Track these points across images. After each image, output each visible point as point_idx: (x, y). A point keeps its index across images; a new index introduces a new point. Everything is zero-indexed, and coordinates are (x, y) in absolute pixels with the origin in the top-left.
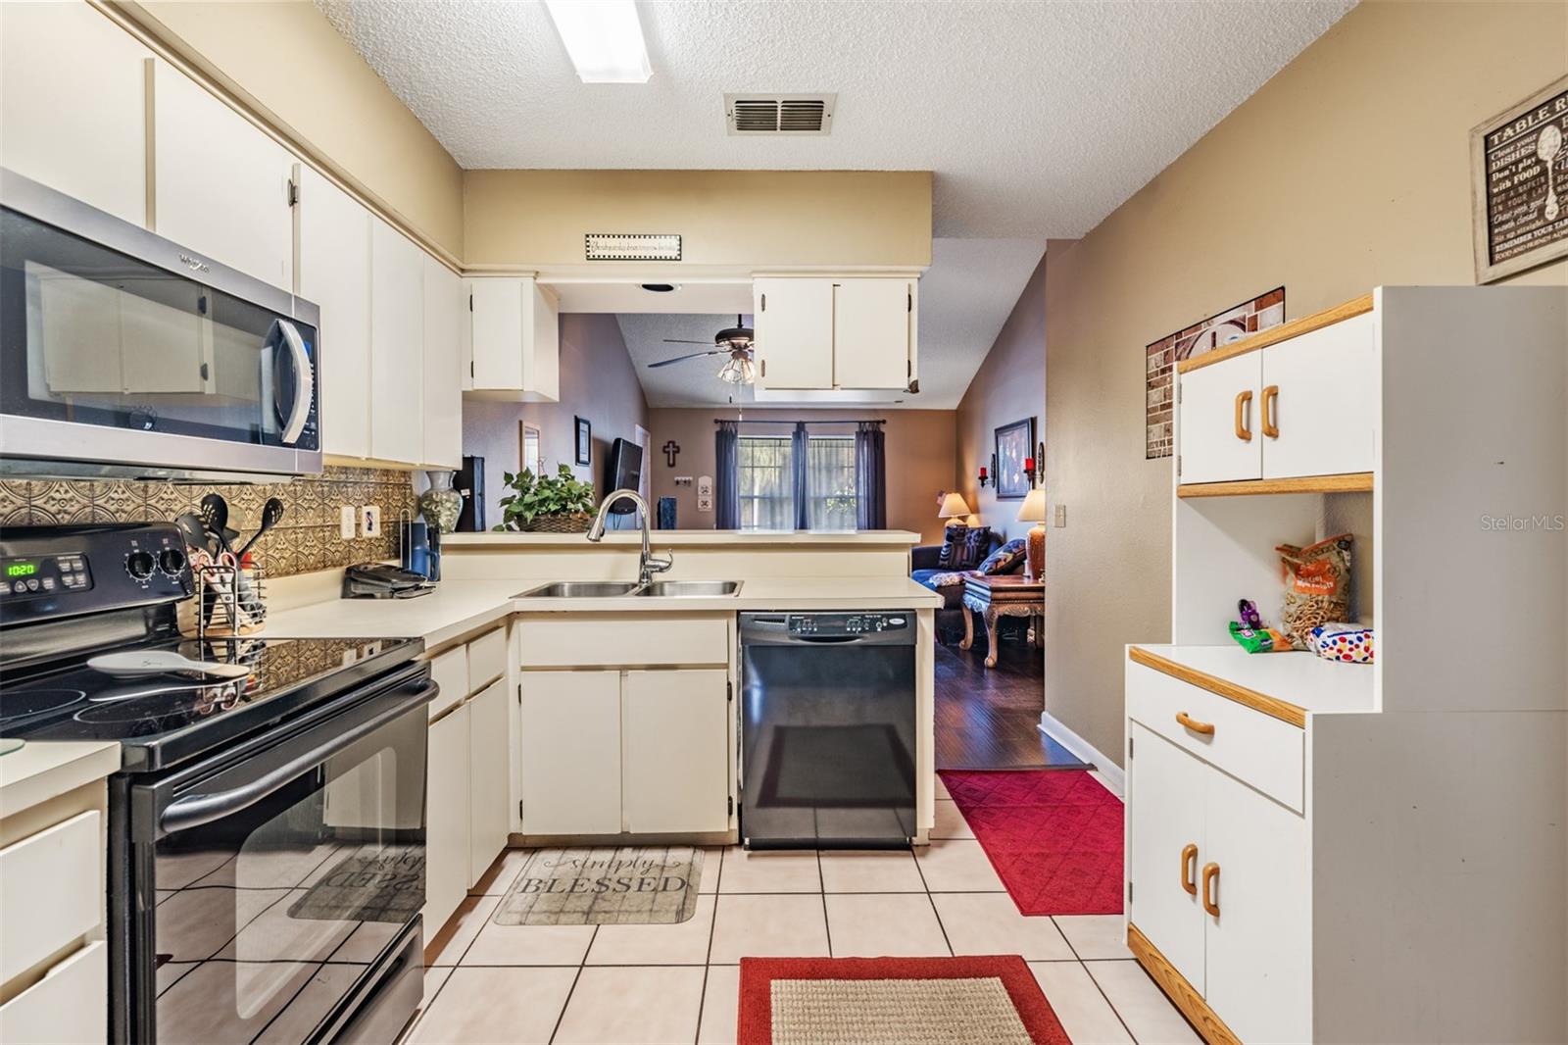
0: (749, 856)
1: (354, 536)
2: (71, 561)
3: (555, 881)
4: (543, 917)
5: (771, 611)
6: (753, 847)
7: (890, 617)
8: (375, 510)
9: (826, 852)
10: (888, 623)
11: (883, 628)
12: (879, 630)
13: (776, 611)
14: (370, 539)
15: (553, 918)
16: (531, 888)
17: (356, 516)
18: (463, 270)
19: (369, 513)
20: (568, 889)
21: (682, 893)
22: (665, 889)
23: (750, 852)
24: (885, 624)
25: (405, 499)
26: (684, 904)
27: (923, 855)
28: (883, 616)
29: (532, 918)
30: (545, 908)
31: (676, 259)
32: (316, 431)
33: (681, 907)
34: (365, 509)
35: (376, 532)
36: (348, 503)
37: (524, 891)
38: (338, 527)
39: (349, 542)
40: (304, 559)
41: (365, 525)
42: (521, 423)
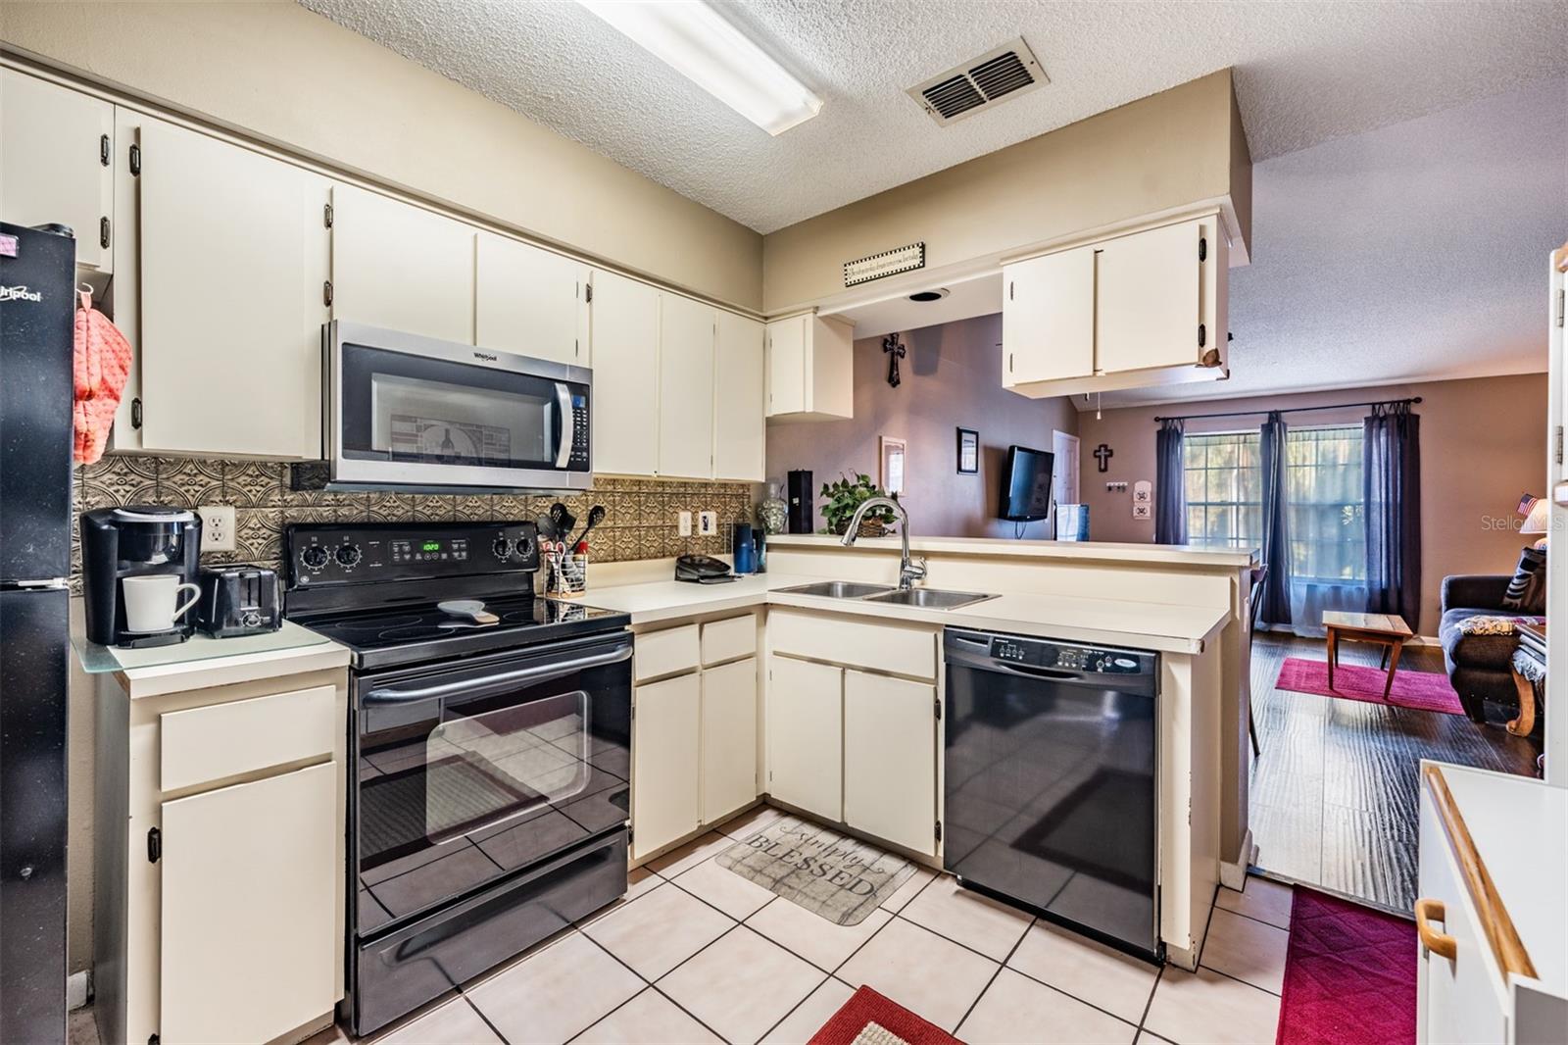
0: (958, 893)
1: (690, 534)
2: (459, 543)
3: (777, 844)
4: (746, 870)
5: (977, 630)
6: (968, 885)
7: (1116, 656)
8: (712, 516)
9: (1046, 923)
10: (1114, 664)
11: (1105, 669)
12: (1100, 670)
13: (983, 631)
14: (707, 537)
15: (752, 874)
16: (757, 844)
17: (693, 519)
18: (766, 318)
19: (705, 517)
20: (780, 855)
21: (862, 899)
22: (850, 889)
23: (962, 888)
24: (1108, 665)
25: (743, 506)
26: (856, 909)
27: (1173, 981)
28: (1107, 653)
29: (739, 867)
30: (752, 863)
31: (919, 267)
32: (588, 458)
33: (850, 911)
34: (701, 514)
35: (712, 531)
36: (686, 509)
37: (750, 844)
38: (677, 527)
39: (686, 538)
40: (646, 549)
41: (701, 525)
42: (881, 438)
